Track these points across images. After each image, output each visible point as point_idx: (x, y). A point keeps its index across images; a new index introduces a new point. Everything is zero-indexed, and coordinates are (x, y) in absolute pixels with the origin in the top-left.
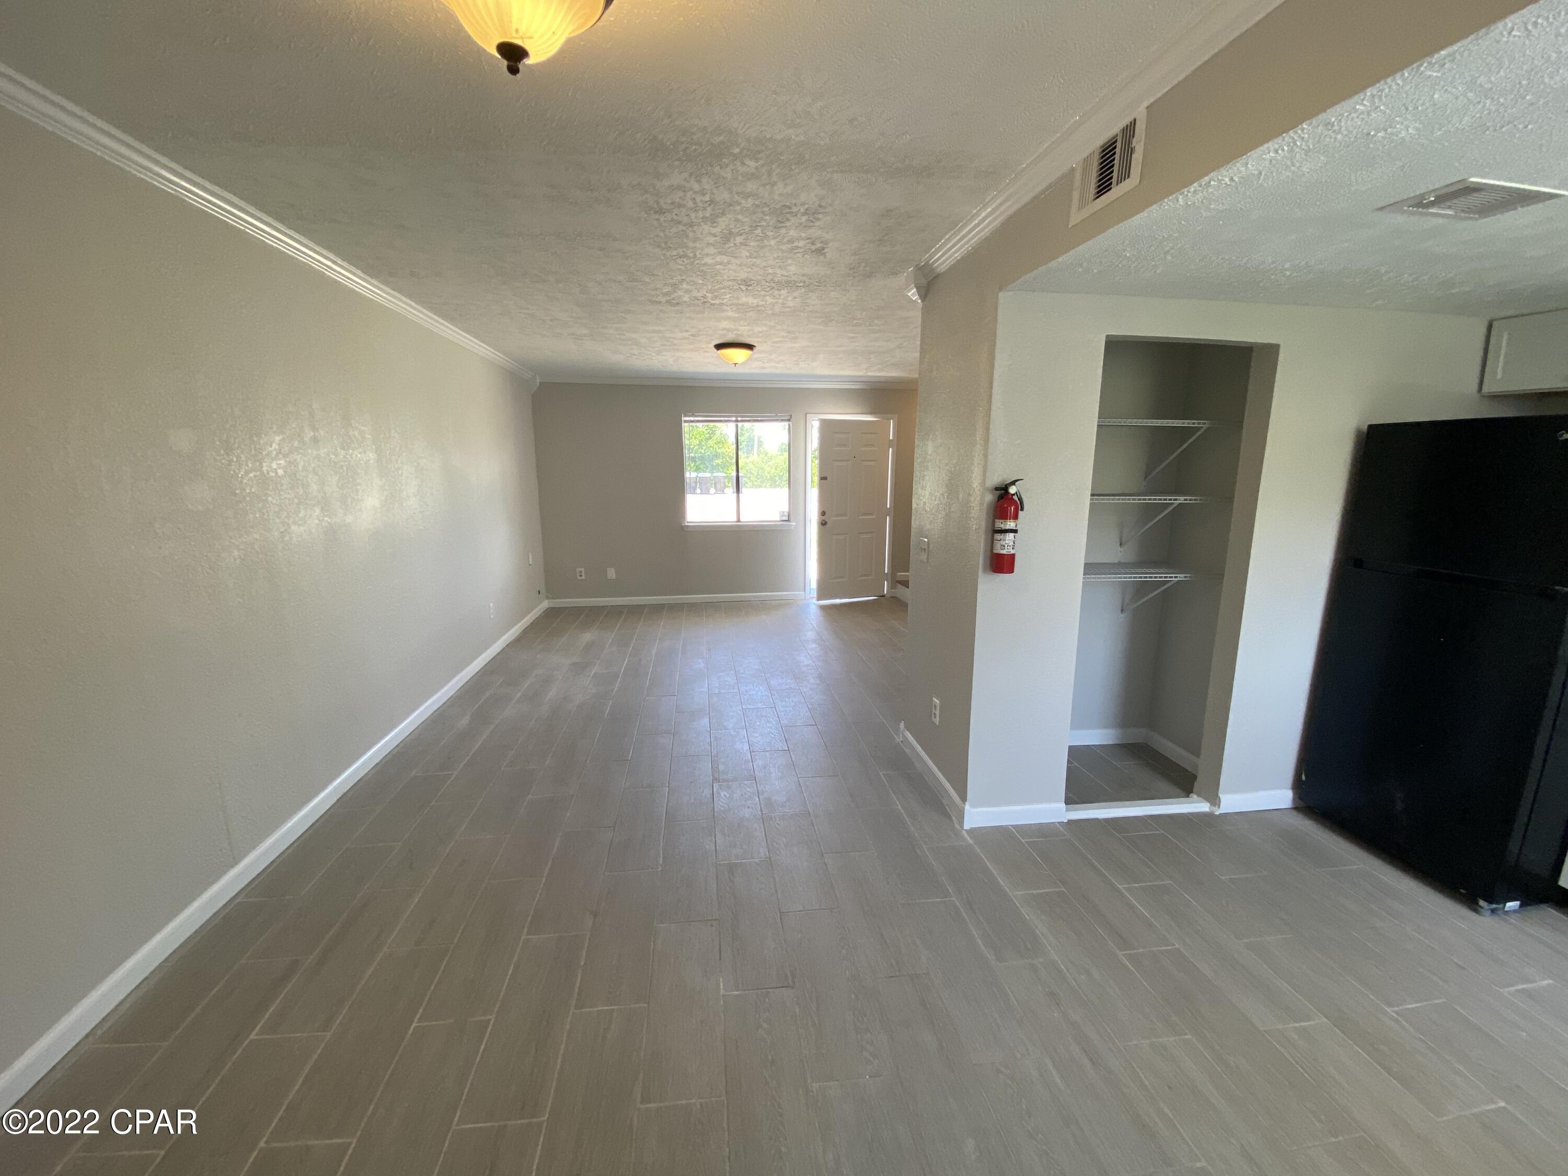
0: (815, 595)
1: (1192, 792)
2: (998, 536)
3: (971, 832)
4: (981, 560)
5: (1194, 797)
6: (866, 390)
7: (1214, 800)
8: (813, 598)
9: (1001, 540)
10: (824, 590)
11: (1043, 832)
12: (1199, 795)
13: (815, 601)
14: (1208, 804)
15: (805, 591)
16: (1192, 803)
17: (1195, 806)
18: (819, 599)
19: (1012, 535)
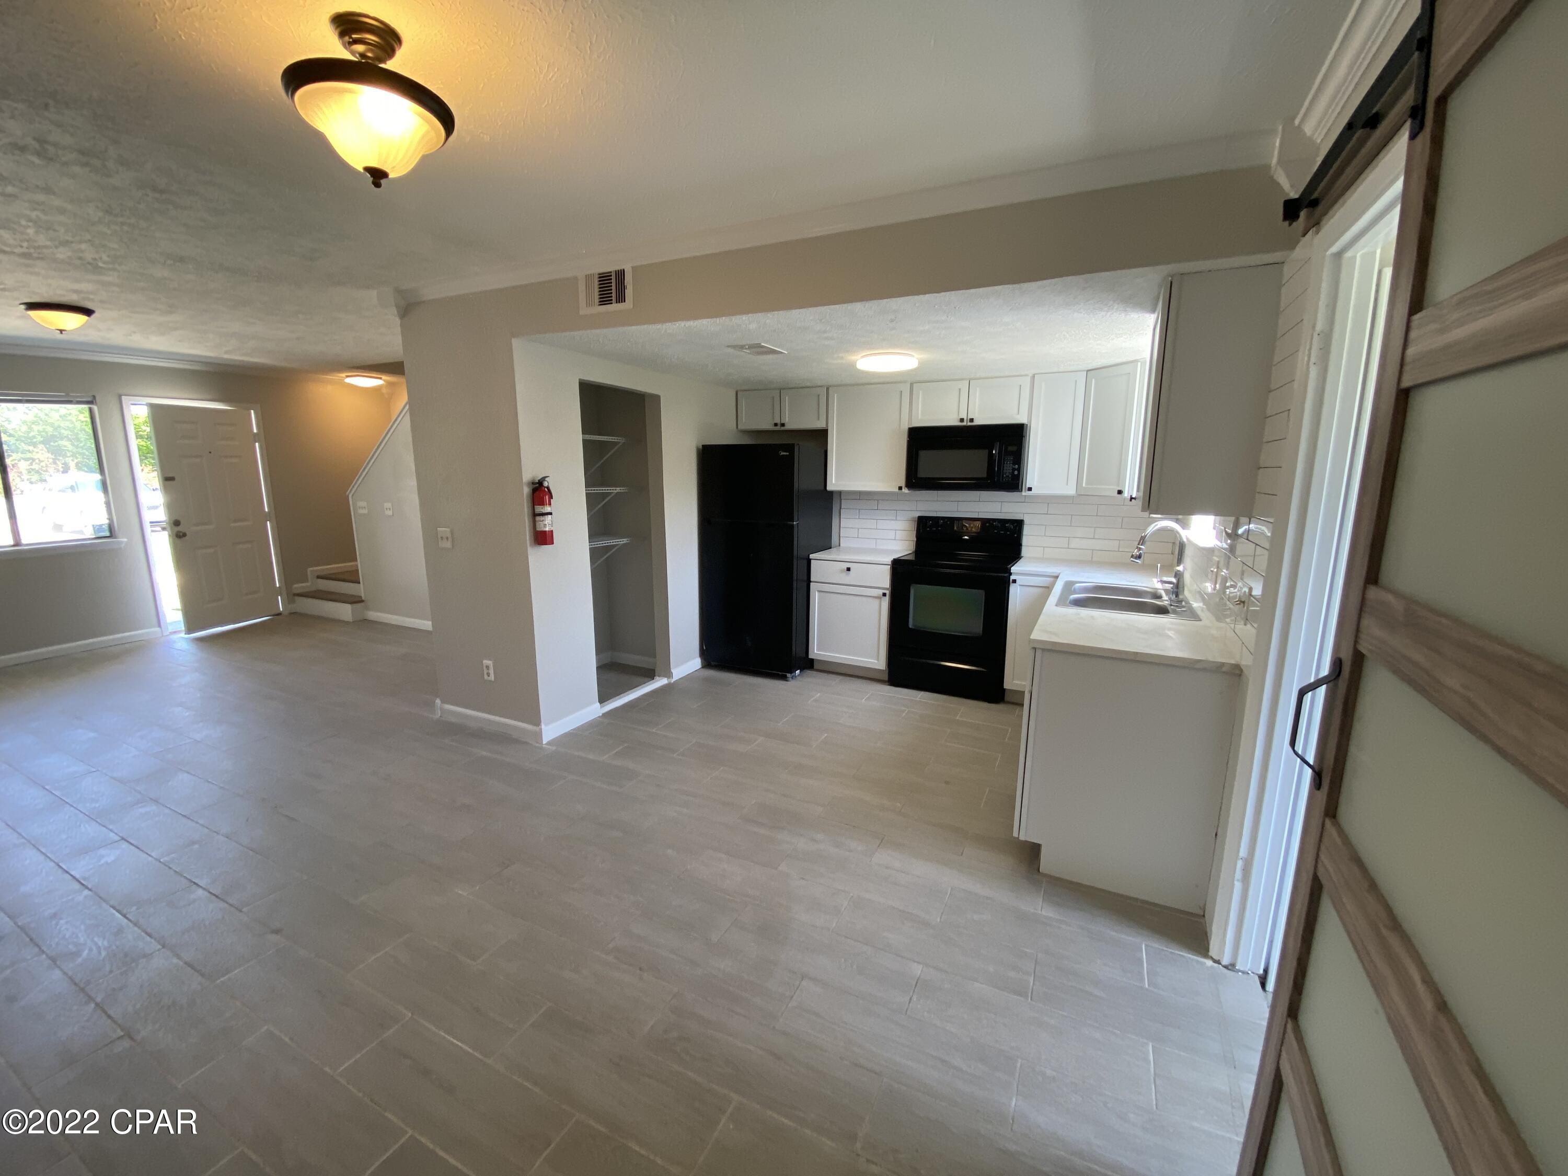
0: (182, 627)
1: (655, 676)
2: (538, 518)
3: (549, 743)
4: (528, 536)
5: (657, 678)
6: (208, 372)
7: (668, 674)
8: (179, 632)
9: (543, 520)
10: (193, 621)
11: (592, 726)
12: (659, 676)
13: (183, 635)
14: (666, 679)
15: (159, 626)
16: (657, 681)
17: (659, 683)
18: (190, 630)
19: (550, 516)
